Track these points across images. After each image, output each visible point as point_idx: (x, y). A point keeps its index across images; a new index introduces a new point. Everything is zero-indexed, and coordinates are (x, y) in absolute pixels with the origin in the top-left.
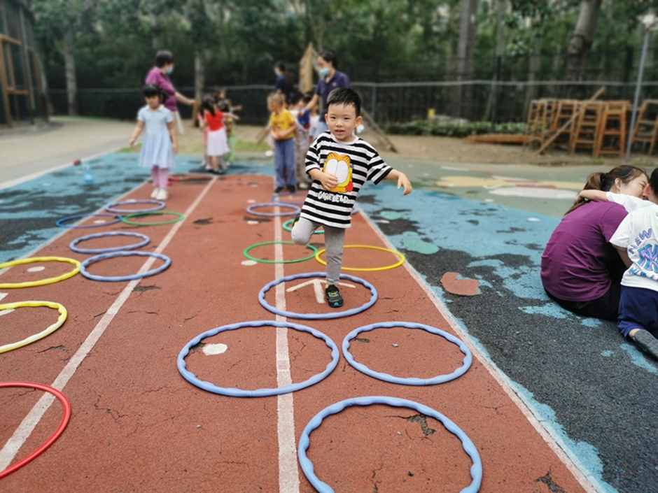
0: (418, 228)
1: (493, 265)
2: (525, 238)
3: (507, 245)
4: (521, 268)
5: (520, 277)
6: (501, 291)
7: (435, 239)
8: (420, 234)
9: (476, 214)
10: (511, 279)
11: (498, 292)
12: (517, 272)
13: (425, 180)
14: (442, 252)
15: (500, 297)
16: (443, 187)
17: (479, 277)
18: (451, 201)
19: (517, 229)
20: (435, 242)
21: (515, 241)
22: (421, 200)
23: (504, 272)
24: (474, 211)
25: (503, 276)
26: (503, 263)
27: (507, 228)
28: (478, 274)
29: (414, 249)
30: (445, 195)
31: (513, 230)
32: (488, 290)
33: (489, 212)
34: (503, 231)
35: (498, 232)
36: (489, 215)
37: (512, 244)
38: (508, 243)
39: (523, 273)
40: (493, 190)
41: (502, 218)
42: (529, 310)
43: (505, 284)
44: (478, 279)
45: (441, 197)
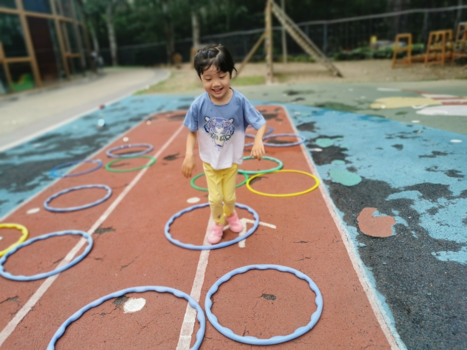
0: (347, 155)
1: (412, 198)
2: (445, 164)
3: (428, 172)
4: (439, 200)
5: (437, 212)
6: (416, 230)
7: (360, 168)
8: (347, 162)
9: (402, 137)
10: (427, 214)
11: (413, 232)
12: (435, 205)
13: (361, 103)
14: (365, 182)
15: (414, 238)
16: (376, 110)
17: (396, 212)
18: (380, 125)
19: (439, 153)
20: (359, 171)
21: (436, 167)
22: (354, 125)
23: (421, 206)
24: (400, 135)
25: (420, 211)
26: (421, 195)
27: (430, 153)
28: (395, 210)
29: (338, 181)
30: (375, 118)
31: (436, 154)
32: (402, 230)
33: (414, 135)
34: (426, 156)
35: (421, 157)
36: (413, 138)
37: (433, 171)
38: (428, 170)
39: (441, 207)
40: (420, 109)
41: (425, 140)
42: (444, 256)
43: (421, 222)
44: (395, 215)
45: (373, 121)
